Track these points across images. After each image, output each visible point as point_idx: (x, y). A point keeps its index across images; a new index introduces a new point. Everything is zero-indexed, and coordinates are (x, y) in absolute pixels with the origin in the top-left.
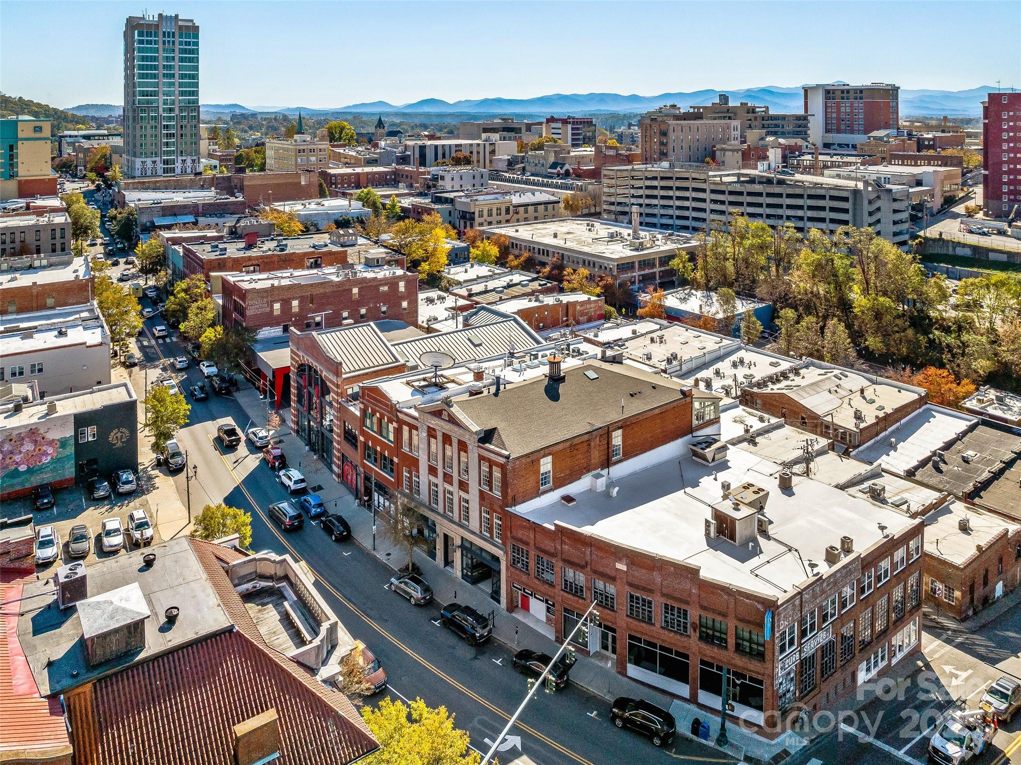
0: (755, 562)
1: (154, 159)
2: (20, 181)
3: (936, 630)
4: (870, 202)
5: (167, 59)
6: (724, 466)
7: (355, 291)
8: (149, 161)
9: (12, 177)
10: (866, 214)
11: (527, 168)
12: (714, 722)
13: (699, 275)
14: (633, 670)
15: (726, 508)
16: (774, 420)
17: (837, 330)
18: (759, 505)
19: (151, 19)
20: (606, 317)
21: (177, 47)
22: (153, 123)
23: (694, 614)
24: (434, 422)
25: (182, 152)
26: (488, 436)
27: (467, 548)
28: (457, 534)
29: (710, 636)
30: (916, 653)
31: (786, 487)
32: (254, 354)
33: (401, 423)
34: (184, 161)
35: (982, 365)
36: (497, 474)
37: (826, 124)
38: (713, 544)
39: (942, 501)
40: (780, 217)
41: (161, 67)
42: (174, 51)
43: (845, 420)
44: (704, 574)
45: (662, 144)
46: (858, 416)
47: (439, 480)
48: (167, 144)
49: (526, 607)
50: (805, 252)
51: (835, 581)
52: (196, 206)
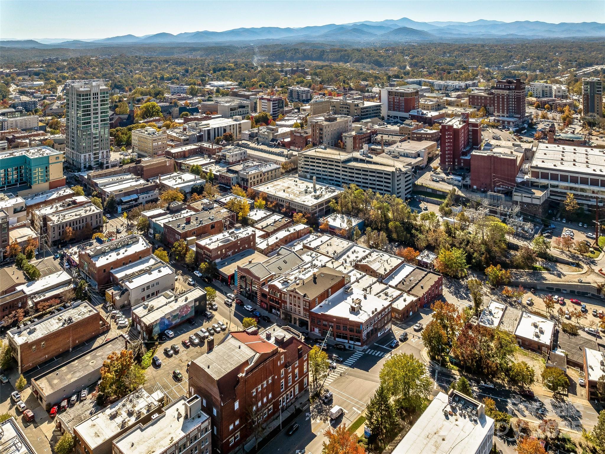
0: (359, 315)
1: (89, 153)
2: (50, 183)
3: (395, 324)
4: (398, 177)
5: (95, 106)
6: (352, 293)
7: (239, 242)
8: (87, 155)
9: (47, 181)
10: (396, 181)
11: (259, 139)
12: (352, 346)
13: (339, 208)
14: (337, 339)
15: (353, 305)
16: (364, 274)
17: (383, 235)
18: (359, 303)
20: (310, 232)
21: (99, 99)
22: (89, 137)
23: (348, 327)
24: (291, 293)
25: (102, 148)
26: (305, 296)
27: (300, 319)
28: (297, 317)
29: (351, 330)
30: (391, 329)
31: (365, 297)
32: (218, 270)
33: (281, 293)
34: (103, 153)
35: (424, 244)
36: (307, 304)
37: (389, 106)
38: (351, 313)
39: (401, 294)
40: (367, 187)
41: (92, 110)
42: (98, 101)
43: (382, 272)
44: (350, 319)
45: (320, 134)
46: (385, 270)
47: (293, 306)
49: (314, 330)
50: (375, 202)
51: (373, 317)
52: (137, 190)
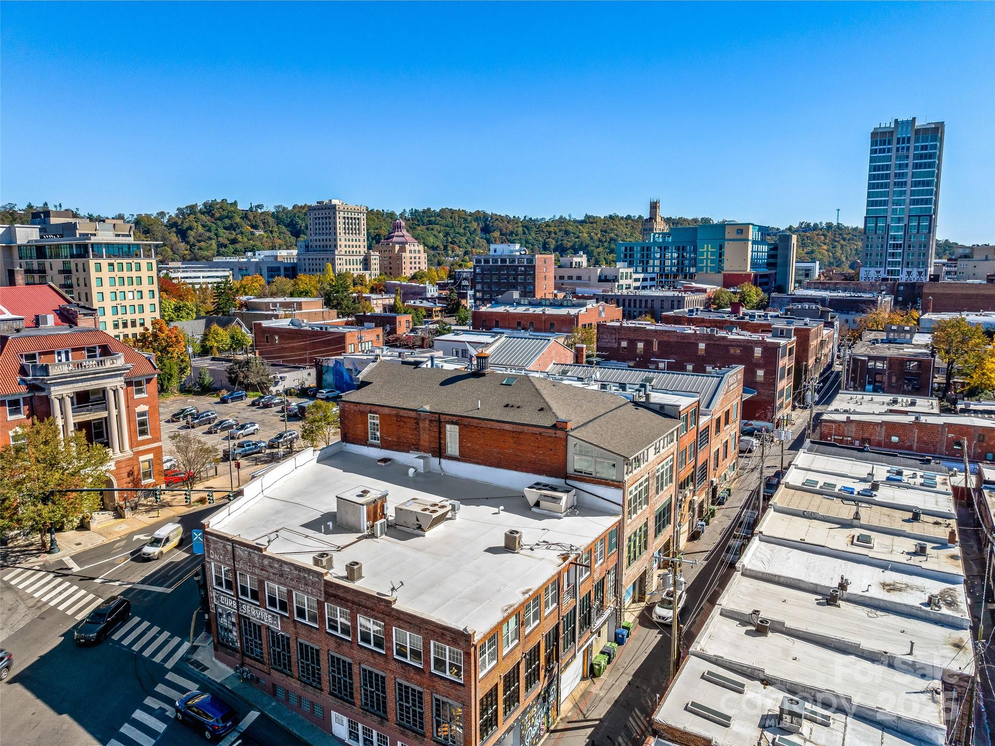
1: (878, 269)
2: (724, 274)
5: (900, 166)
7: (702, 346)
9: (719, 271)
19: (888, 125)
21: (912, 153)
22: (880, 233)
25: (908, 264)
34: (909, 273)
41: (892, 175)
42: (908, 157)
48: (893, 255)
